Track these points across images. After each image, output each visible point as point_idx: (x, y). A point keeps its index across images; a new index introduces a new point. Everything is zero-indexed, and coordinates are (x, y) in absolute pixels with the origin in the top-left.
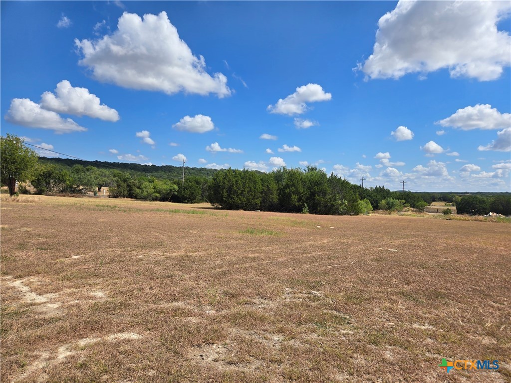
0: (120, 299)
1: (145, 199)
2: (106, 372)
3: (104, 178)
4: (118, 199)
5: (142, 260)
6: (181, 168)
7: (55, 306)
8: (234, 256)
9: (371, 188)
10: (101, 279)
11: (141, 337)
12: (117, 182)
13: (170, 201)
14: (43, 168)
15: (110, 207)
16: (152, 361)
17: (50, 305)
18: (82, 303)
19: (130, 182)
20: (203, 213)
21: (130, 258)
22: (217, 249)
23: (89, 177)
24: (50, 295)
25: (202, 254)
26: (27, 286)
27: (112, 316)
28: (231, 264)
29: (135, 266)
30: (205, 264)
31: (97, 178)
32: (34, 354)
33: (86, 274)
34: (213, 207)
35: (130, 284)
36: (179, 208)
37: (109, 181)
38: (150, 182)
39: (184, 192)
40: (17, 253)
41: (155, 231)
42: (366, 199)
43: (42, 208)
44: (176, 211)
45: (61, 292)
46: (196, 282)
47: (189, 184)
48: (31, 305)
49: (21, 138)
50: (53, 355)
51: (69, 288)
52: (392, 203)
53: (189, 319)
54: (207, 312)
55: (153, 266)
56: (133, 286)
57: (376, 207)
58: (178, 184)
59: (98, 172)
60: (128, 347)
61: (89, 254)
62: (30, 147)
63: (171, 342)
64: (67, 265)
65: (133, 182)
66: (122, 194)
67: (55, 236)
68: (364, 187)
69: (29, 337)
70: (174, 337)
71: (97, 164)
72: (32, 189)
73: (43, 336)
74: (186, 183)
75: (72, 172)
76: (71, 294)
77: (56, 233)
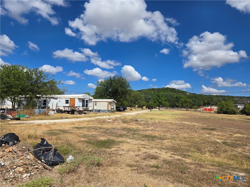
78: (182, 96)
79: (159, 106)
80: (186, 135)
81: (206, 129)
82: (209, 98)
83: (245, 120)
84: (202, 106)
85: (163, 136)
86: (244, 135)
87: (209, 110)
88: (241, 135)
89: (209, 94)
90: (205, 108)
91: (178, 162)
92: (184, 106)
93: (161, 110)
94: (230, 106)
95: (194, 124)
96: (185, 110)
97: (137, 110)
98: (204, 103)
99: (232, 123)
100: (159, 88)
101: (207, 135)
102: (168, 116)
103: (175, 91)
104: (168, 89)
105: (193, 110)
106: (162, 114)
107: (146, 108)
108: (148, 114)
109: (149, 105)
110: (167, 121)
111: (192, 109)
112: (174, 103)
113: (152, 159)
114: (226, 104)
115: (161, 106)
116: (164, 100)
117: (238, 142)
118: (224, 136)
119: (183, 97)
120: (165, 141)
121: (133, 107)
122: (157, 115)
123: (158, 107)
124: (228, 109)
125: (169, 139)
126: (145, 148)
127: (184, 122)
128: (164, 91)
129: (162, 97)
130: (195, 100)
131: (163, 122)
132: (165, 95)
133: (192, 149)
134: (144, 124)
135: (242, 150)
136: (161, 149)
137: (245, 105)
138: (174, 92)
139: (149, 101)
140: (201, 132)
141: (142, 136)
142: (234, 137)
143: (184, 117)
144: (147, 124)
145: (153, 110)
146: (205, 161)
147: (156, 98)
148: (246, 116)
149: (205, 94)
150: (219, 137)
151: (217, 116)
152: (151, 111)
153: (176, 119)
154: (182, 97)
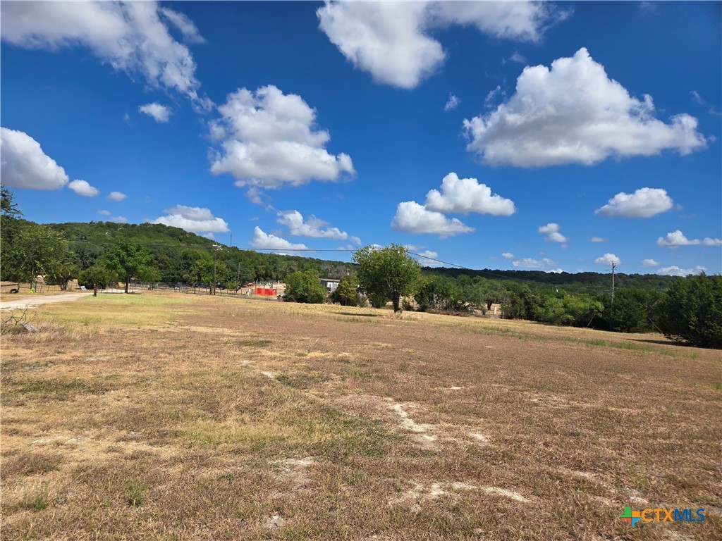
0: (503, 447)
1: (550, 322)
2: (481, 525)
3: (495, 292)
4: (512, 320)
5: (536, 405)
6: (610, 275)
7: (432, 438)
8: (697, 425)
10: (482, 420)
11: (526, 501)
12: (512, 296)
13: (590, 327)
14: (425, 280)
15: (501, 330)
16: (537, 533)
17: (426, 436)
18: (459, 441)
19: (529, 298)
20: (648, 349)
21: (521, 399)
22: (664, 409)
23: (476, 291)
24: (427, 426)
25: (634, 412)
26: (405, 411)
27: (493, 466)
28: (686, 435)
29: (526, 411)
30: (638, 427)
31: (486, 292)
32: (409, 482)
33: (465, 410)
34: (669, 340)
35: (518, 433)
36: (604, 339)
37: (500, 296)
38: (559, 298)
39: (615, 315)
40: (398, 375)
41: (560, 369)
43: (424, 327)
44: (598, 343)
45: (438, 425)
46: (618, 451)
47: (623, 302)
48: (409, 432)
49: (405, 247)
50: (427, 489)
51: (446, 422)
53: (598, 498)
54: (632, 498)
55: (551, 415)
56: (522, 435)
58: (604, 300)
59: (487, 284)
60: (509, 506)
61: (471, 387)
62: (413, 256)
63: (567, 518)
64: (445, 396)
65: (533, 298)
66: (518, 314)
67: (435, 361)
69: (405, 464)
70: (573, 515)
71: (486, 273)
72: (415, 304)
73: (418, 466)
74: (618, 300)
75: (457, 285)
76: (448, 430)
77: (437, 357)
78: (202, 252)
79: (126, 280)
80: (184, 368)
81: (246, 343)
82: (270, 263)
83: (337, 315)
84: (251, 281)
85: (107, 378)
86: (328, 354)
87: (266, 293)
88: (323, 355)
89: (269, 252)
90: (258, 287)
91: (130, 463)
92: (203, 282)
93: (133, 293)
94: (311, 284)
95: (220, 330)
96: (207, 294)
97: (40, 294)
98: (256, 273)
99: (309, 325)
100: (131, 223)
101: (246, 362)
102: (148, 311)
103: (182, 236)
104: (161, 228)
105: (229, 292)
106: (132, 305)
107: (80, 284)
108: (81, 304)
109: (92, 275)
110: (141, 327)
111: (225, 291)
112: (176, 272)
113: (31, 472)
114: (305, 279)
115: (133, 279)
116: (144, 261)
117: (313, 373)
118: (286, 358)
119: (203, 254)
120: (109, 397)
121: (24, 281)
122: (114, 307)
123: (123, 282)
124: (306, 290)
125: (125, 385)
126: (17, 433)
127: (193, 328)
128: (147, 235)
129: (138, 250)
130: (235, 266)
131: (127, 332)
132: (151, 246)
133: (192, 411)
134: (49, 341)
135: (317, 393)
136: (82, 428)
137: (341, 282)
138: (181, 241)
139: (92, 264)
140: (232, 352)
141: (20, 388)
142: (307, 361)
143: (198, 313)
144: (61, 339)
145: (105, 291)
146: (219, 444)
147: (118, 255)
148: (340, 306)
149: (261, 252)
150: (273, 363)
151: (282, 307)
152: (95, 295)
153: (173, 319)
154: (200, 255)
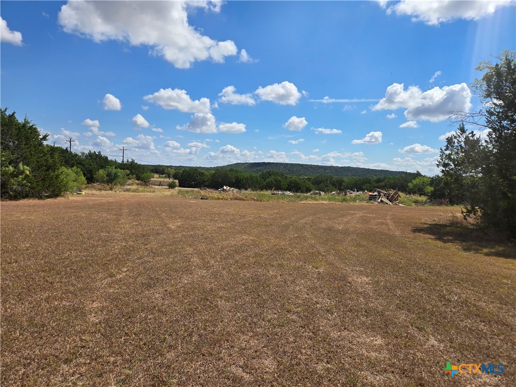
9: (83, 153)
42: (75, 167)
52: (115, 174)
57: (91, 180)
68: (73, 151)
